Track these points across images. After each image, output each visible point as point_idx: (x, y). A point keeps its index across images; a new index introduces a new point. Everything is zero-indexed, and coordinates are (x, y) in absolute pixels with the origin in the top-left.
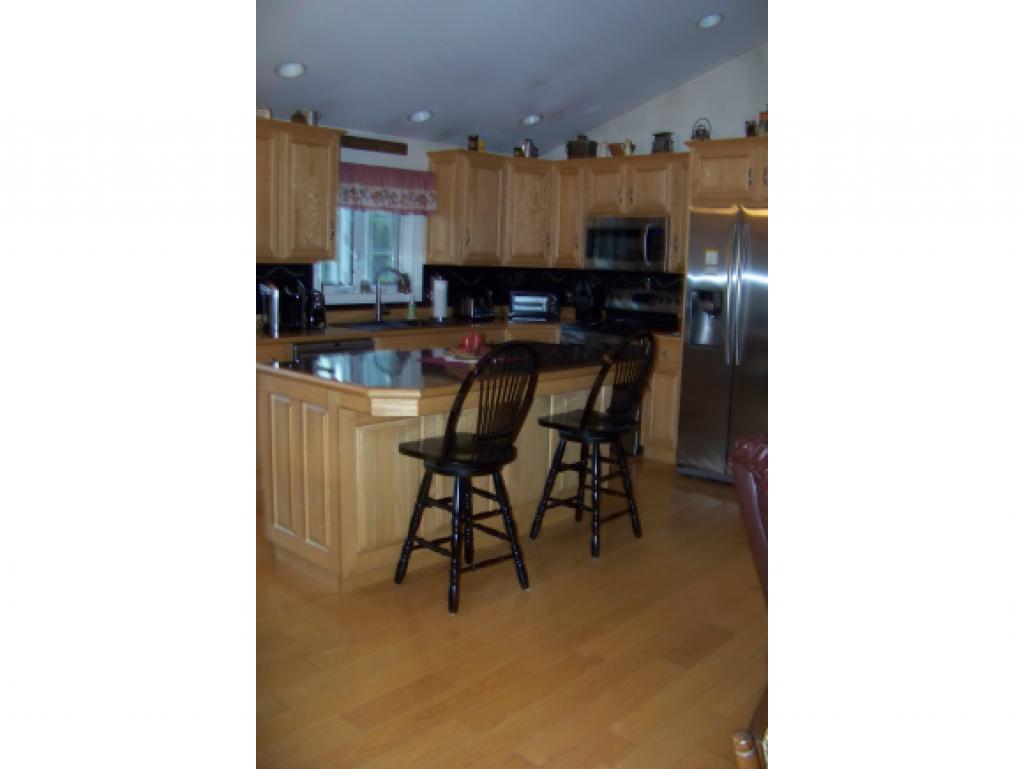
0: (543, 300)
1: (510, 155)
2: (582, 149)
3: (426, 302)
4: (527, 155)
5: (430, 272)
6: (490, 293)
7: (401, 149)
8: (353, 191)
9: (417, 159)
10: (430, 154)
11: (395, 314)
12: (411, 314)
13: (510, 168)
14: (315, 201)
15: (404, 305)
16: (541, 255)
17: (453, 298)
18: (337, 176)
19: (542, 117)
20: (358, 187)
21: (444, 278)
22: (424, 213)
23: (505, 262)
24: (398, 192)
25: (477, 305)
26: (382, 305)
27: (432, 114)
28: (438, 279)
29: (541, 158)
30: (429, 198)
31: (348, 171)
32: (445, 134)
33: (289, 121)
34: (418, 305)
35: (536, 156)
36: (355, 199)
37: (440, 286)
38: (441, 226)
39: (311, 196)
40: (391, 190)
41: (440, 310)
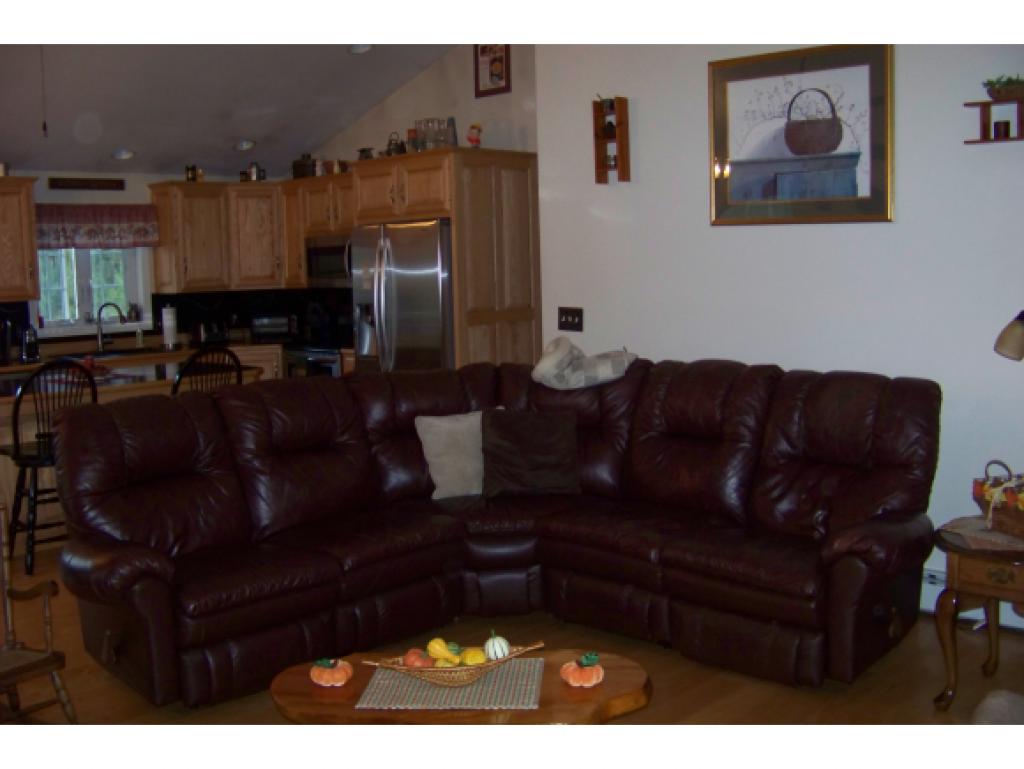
0: (284, 320)
1: (237, 179)
2: (302, 169)
3: (158, 329)
4: (254, 178)
5: (159, 301)
7: (119, 185)
8: (64, 230)
9: (138, 191)
10: (152, 187)
11: (120, 344)
12: (139, 343)
13: (233, 195)
14: (10, 244)
15: (132, 334)
16: (272, 276)
17: (181, 326)
18: (34, 218)
19: (255, 143)
20: (70, 227)
21: (172, 306)
22: (144, 245)
23: (233, 287)
24: (116, 227)
25: (208, 330)
26: (104, 336)
27: (135, 153)
28: (165, 306)
29: (268, 179)
30: (151, 230)
32: (161, 166)
34: (146, 333)
35: (264, 178)
36: (66, 238)
37: (169, 318)
38: (165, 256)
40: (106, 226)
41: (169, 338)
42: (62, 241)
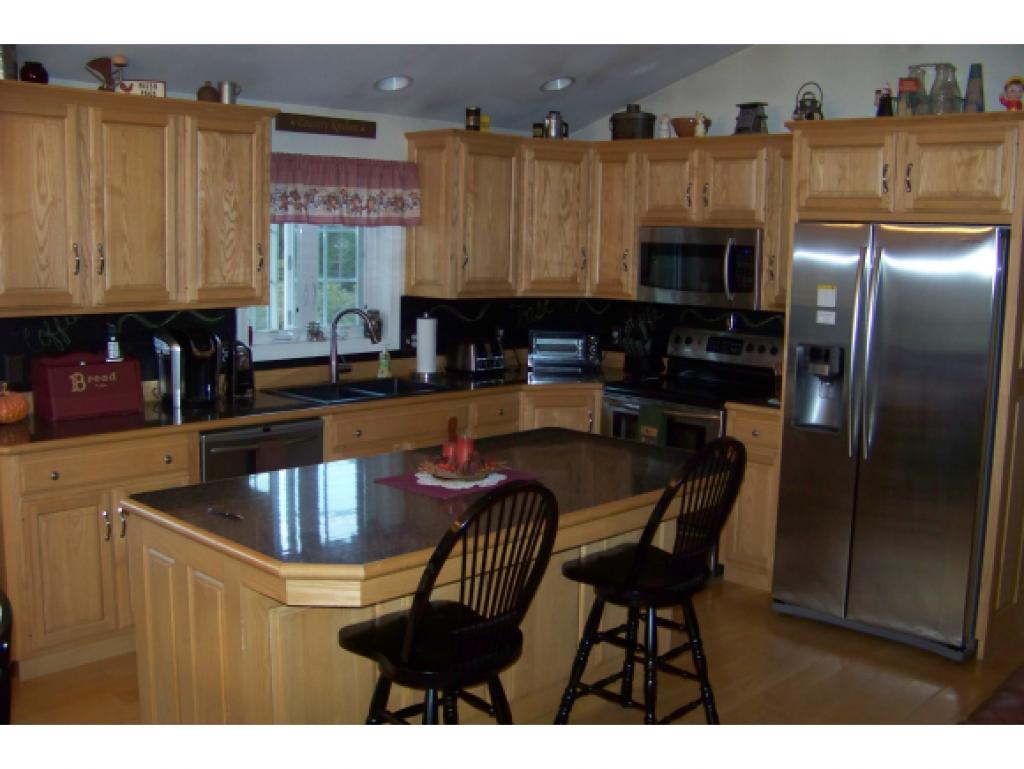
0: (578, 343)
1: (529, 134)
2: (633, 126)
3: (407, 351)
4: (553, 133)
5: (412, 308)
6: (501, 332)
7: (368, 130)
8: (295, 194)
9: (391, 144)
10: (409, 136)
11: (359, 372)
12: (383, 371)
13: (528, 155)
14: (233, 216)
15: (374, 357)
16: (574, 280)
17: (445, 344)
19: (573, 80)
20: (302, 189)
21: (431, 316)
22: (402, 222)
23: (522, 290)
24: (363, 193)
25: (480, 353)
26: (339, 359)
27: (411, 80)
28: (422, 317)
29: (572, 136)
30: (409, 200)
31: (285, 166)
32: (431, 108)
33: (193, 97)
34: (394, 355)
35: (566, 135)
36: (298, 207)
37: (426, 328)
38: (429, 241)
39: (227, 208)
40: (351, 191)
41: (426, 363)
42: (291, 210)
